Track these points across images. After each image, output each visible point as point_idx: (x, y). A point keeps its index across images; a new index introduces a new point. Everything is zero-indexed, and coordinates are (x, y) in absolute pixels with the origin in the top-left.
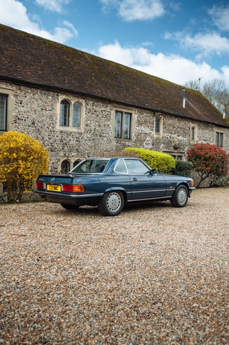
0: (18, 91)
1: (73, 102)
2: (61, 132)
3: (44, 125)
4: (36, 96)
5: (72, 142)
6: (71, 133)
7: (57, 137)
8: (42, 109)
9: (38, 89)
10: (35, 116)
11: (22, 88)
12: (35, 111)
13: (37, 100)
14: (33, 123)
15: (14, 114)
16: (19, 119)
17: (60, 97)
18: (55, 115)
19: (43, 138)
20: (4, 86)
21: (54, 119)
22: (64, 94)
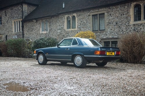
0: (109, 10)
1: (141, 4)
2: (134, 25)
3: (123, 23)
4: (118, 9)
5: (142, 30)
6: (141, 24)
7: (131, 28)
8: (121, 15)
9: (119, 5)
10: (117, 20)
11: (111, 7)
12: (118, 17)
13: (118, 11)
14: (117, 24)
15: (107, 21)
16: (110, 23)
17: (132, 5)
18: (129, 16)
19: (122, 30)
20: (102, 10)
21: (129, 18)
22: (135, 1)
